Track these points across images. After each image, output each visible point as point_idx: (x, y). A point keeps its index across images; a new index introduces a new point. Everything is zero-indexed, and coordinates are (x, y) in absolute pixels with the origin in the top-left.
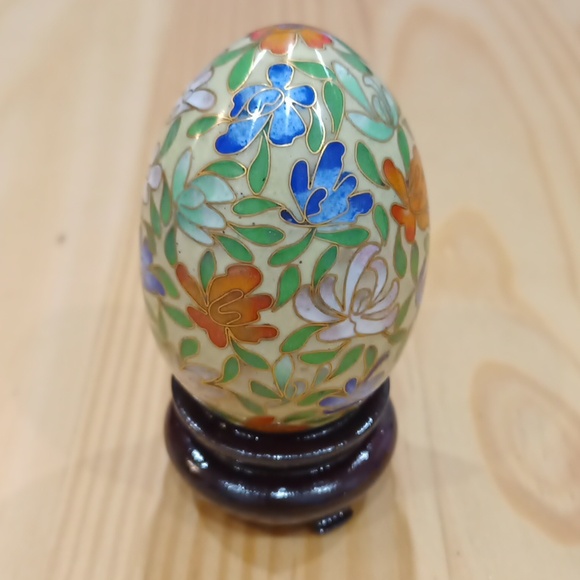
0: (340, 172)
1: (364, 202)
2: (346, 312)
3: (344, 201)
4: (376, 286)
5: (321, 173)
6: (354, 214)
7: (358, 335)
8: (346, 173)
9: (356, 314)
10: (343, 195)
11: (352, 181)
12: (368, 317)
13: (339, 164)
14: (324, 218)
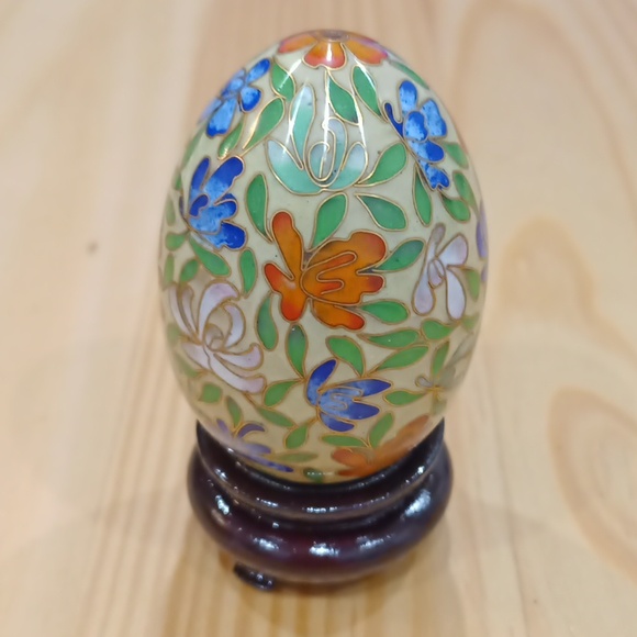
0: (226, 190)
1: (235, 236)
2: (200, 337)
3: (218, 222)
4: (229, 333)
5: (214, 180)
6: (222, 241)
7: (213, 373)
8: (230, 196)
9: (209, 347)
10: (220, 215)
11: (233, 207)
12: (222, 361)
13: (230, 183)
14: (198, 226)
